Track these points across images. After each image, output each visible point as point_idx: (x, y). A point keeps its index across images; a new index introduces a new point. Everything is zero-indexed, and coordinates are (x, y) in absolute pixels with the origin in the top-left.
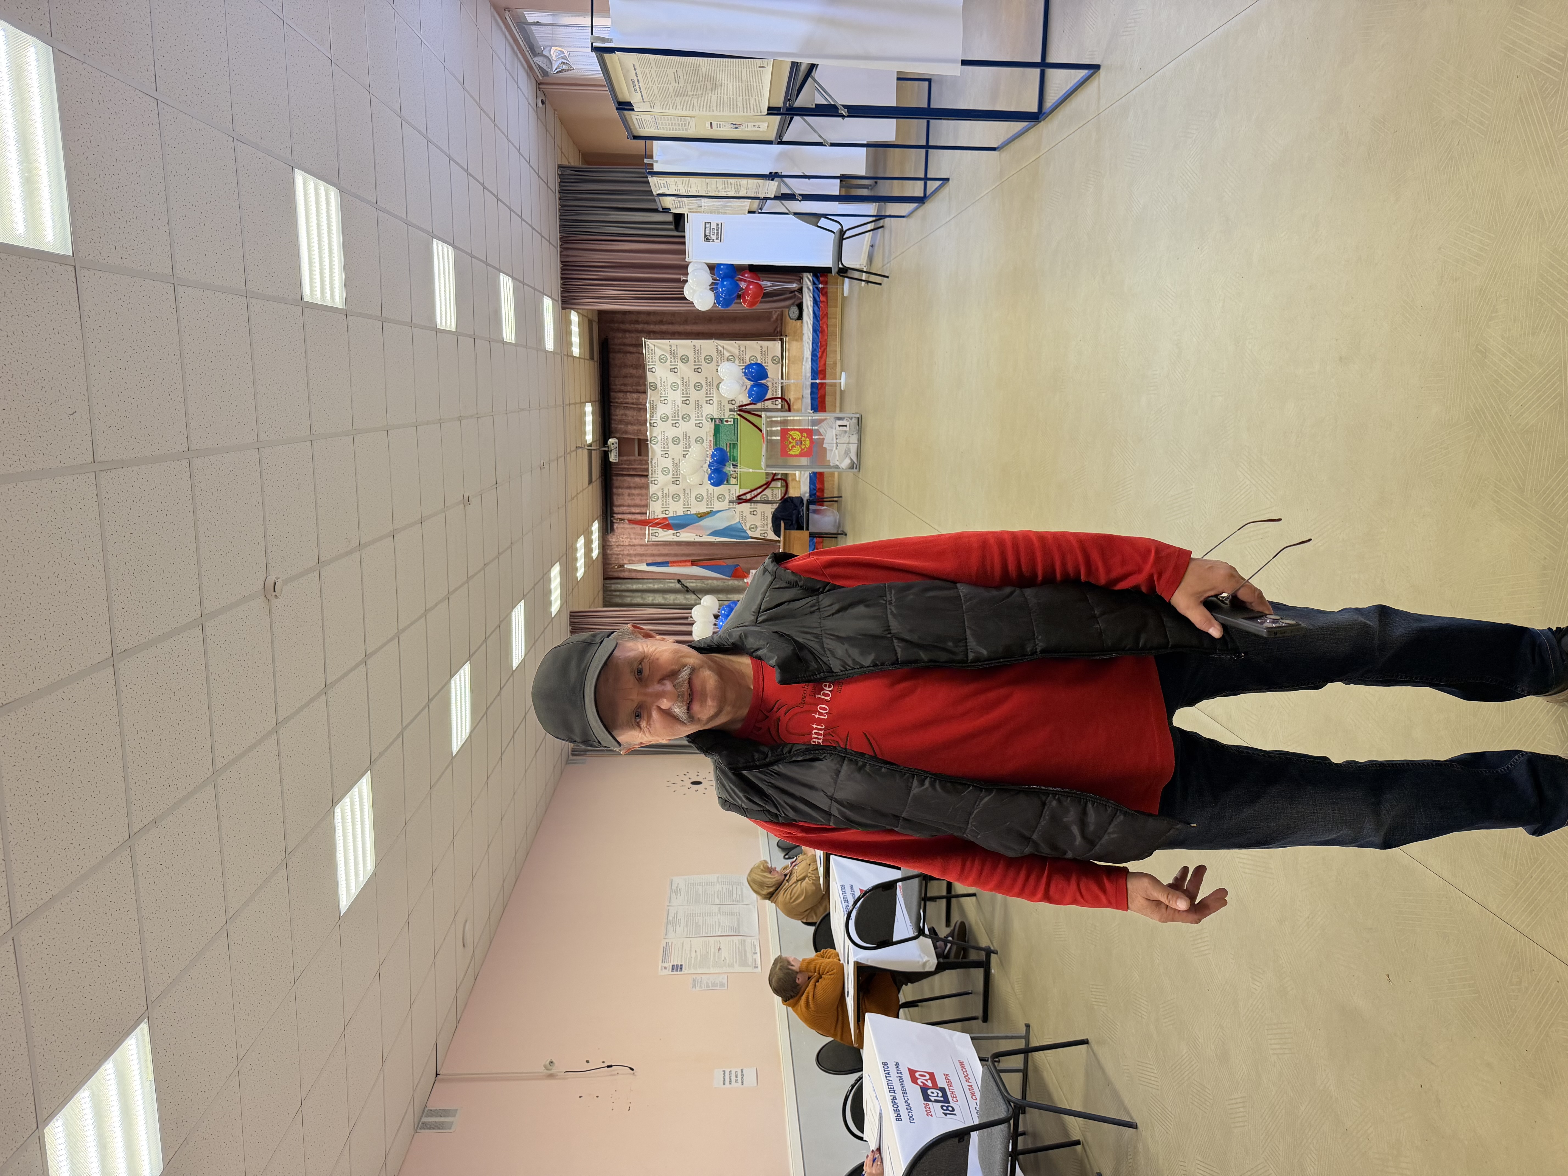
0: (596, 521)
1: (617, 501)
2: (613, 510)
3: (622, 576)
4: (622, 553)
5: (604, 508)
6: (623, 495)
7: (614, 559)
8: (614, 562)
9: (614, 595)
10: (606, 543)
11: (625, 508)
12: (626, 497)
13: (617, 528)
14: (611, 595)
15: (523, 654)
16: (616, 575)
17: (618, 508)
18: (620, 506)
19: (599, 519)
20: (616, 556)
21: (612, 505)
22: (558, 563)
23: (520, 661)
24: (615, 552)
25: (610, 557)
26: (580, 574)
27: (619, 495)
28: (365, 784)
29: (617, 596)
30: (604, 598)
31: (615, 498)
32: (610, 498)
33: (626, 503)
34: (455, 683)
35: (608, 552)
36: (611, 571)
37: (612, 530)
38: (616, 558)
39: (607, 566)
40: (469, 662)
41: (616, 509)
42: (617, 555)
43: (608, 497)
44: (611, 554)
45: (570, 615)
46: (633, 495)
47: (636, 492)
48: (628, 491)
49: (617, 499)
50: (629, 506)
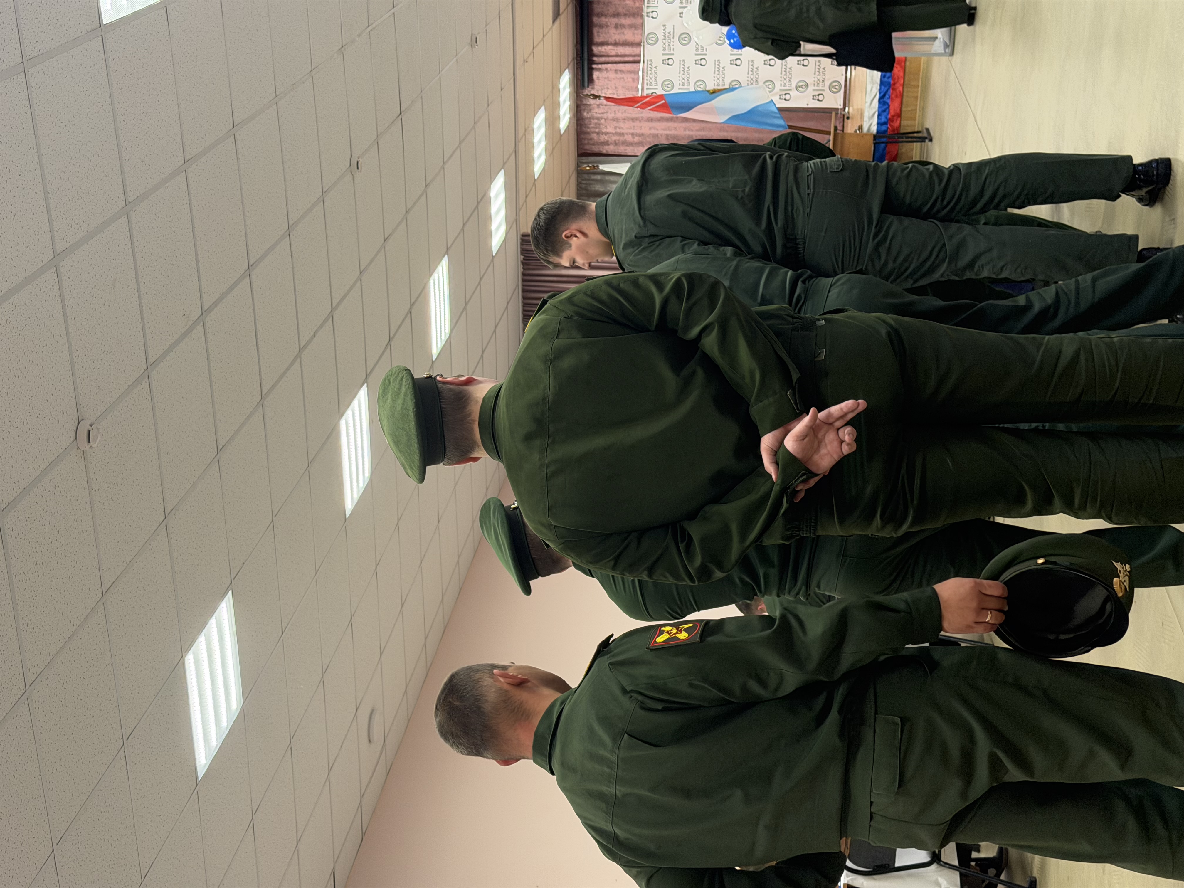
0: (567, 71)
1: (599, 36)
2: (592, 50)
3: (604, 152)
4: (605, 116)
5: (579, 46)
6: (607, 26)
7: (592, 125)
8: (593, 130)
9: (593, 180)
10: (581, 101)
11: (610, 47)
12: (612, 31)
13: (598, 78)
14: (589, 180)
15: (448, 331)
16: (595, 149)
17: (600, 48)
18: (602, 44)
19: (571, 66)
20: (596, 121)
21: (591, 42)
22: (503, 171)
23: (443, 343)
24: (595, 115)
25: (587, 122)
26: (538, 167)
27: (601, 26)
28: (225, 610)
29: (596, 180)
30: (579, 184)
31: (595, 31)
32: (588, 31)
33: (611, 40)
34: (347, 423)
35: (585, 114)
36: (588, 144)
37: (591, 80)
38: (596, 124)
39: (583, 136)
40: (366, 385)
41: (596, 49)
42: (598, 119)
43: (586, 32)
44: (590, 118)
45: (522, 240)
46: (623, 26)
47: (627, 21)
48: (614, 20)
49: (598, 32)
50: (616, 44)
